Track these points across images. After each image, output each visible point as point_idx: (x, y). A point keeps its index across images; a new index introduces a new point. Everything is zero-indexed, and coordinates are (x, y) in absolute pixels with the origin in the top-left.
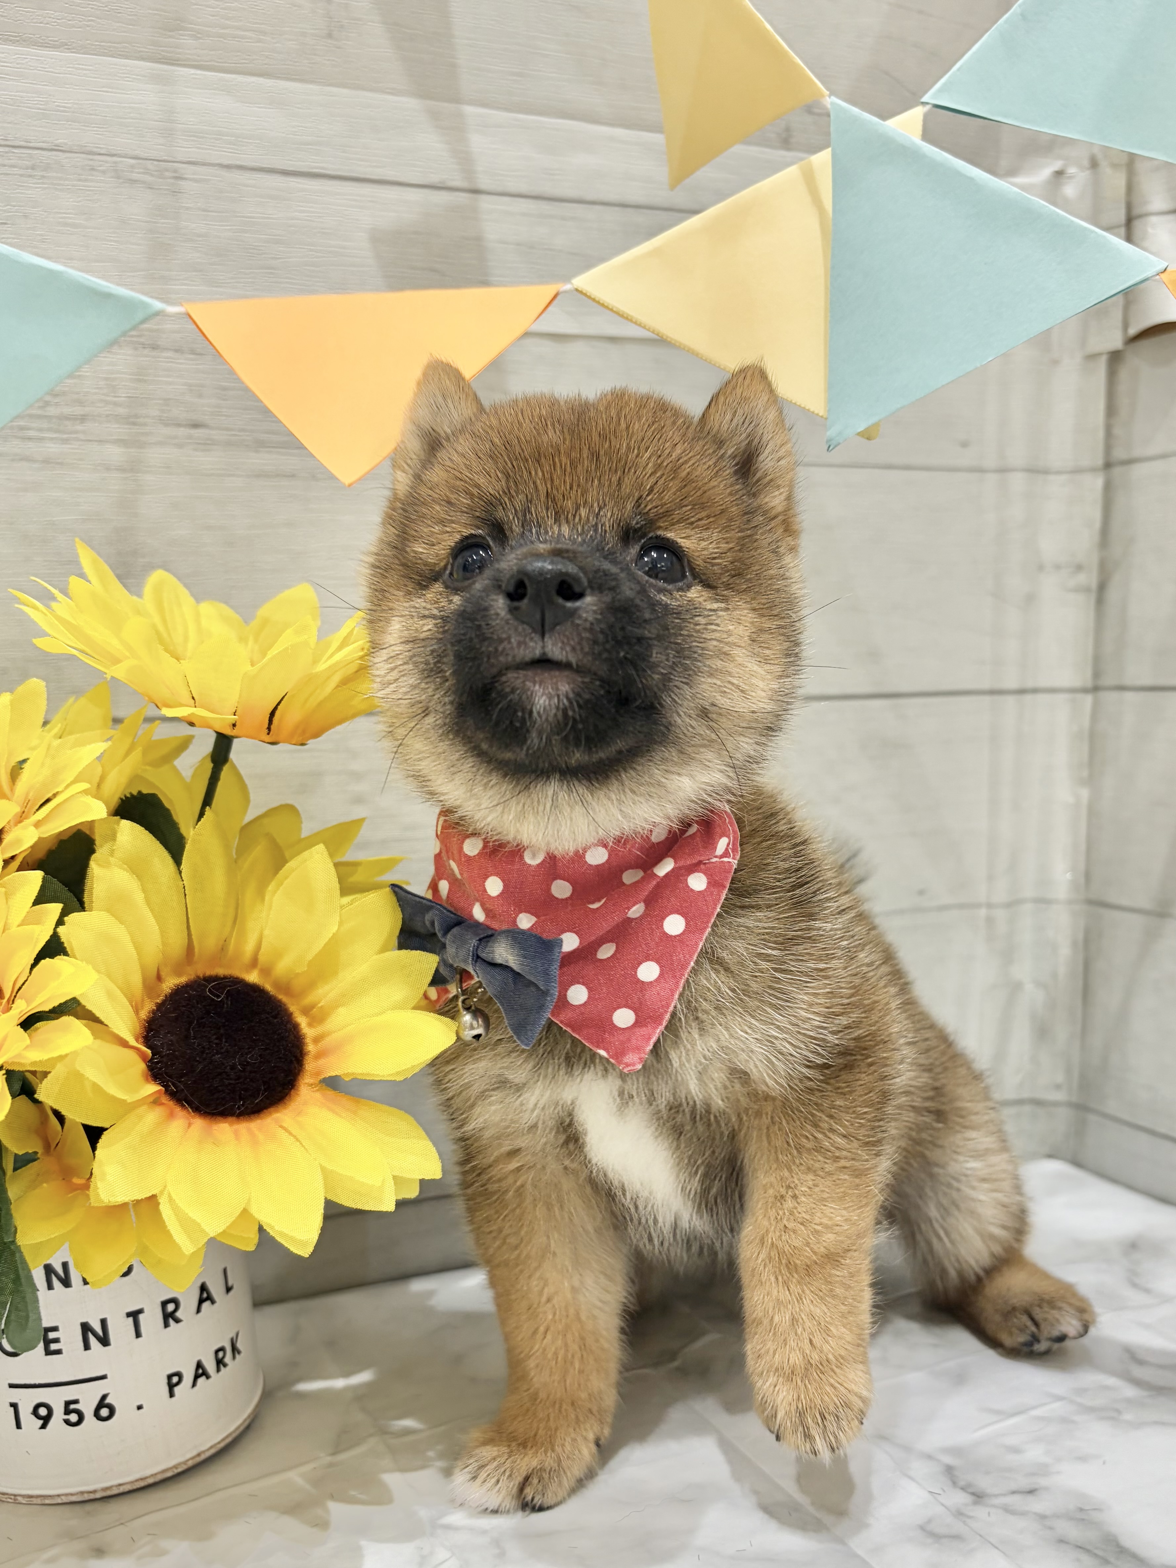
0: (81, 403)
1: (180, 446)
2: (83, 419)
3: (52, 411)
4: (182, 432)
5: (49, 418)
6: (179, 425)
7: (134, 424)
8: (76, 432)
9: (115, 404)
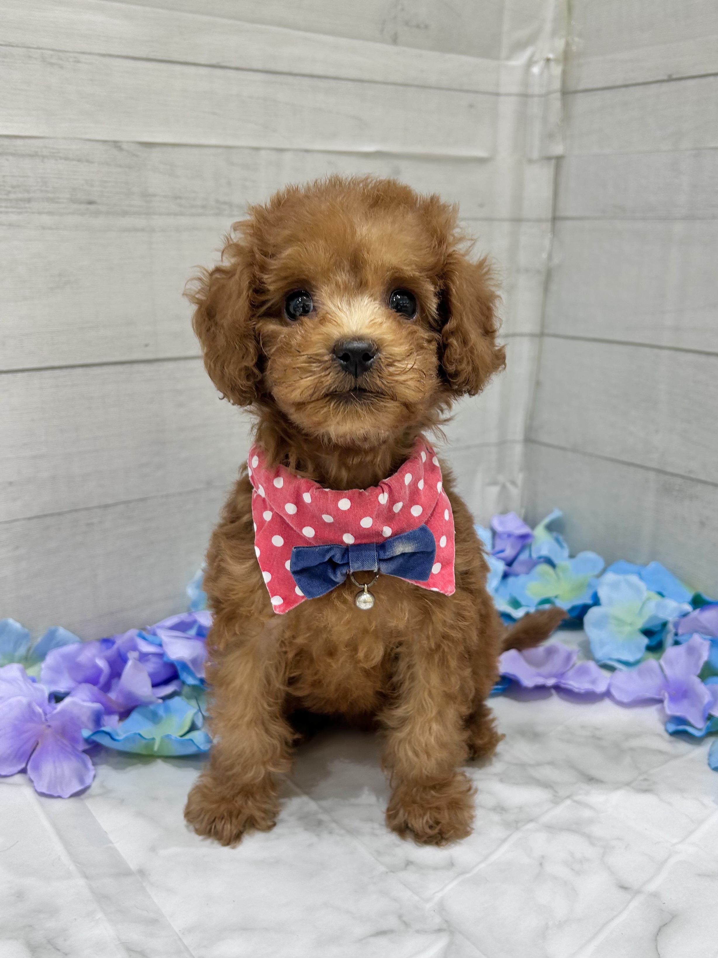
0: (28, 191)
1: (82, 214)
2: (29, 200)
3: (12, 196)
4: (83, 207)
5: (10, 200)
6: (81, 203)
7: (57, 202)
8: (25, 208)
9: (47, 192)
